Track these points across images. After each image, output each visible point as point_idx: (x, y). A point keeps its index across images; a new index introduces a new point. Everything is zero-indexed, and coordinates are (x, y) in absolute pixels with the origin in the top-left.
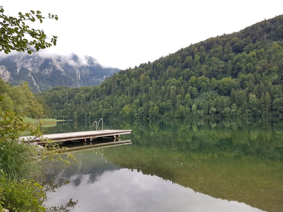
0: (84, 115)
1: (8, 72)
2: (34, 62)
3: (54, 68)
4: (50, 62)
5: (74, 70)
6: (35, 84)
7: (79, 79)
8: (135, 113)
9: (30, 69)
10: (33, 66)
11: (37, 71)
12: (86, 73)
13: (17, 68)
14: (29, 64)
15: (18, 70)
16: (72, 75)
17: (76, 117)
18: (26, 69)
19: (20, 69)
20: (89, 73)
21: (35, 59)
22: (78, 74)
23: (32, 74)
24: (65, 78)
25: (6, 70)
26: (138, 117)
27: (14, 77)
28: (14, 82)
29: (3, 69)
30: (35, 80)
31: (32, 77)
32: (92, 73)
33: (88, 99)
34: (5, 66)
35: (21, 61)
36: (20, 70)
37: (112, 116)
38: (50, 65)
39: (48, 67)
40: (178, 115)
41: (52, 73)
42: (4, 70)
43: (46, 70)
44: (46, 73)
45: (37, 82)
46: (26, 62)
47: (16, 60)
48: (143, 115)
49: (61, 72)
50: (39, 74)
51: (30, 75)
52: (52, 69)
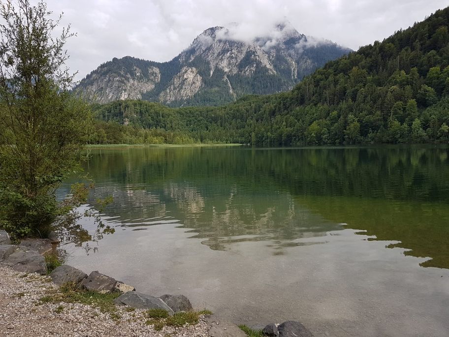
0: (263, 137)
1: (199, 77)
2: (232, 58)
3: (259, 63)
4: (253, 55)
5: (288, 64)
6: (231, 91)
7: (294, 77)
8: (324, 134)
9: (226, 70)
10: (229, 64)
11: (235, 71)
12: (306, 67)
13: (210, 69)
14: (225, 61)
15: (212, 73)
16: (285, 72)
17: (254, 139)
18: (222, 70)
19: (215, 70)
20: (311, 67)
21: (233, 53)
22: (294, 69)
23: (228, 76)
24: (272, 80)
25: (197, 74)
26: (328, 140)
27: (205, 83)
28: (206, 90)
29: (193, 72)
30: (231, 85)
31: (228, 81)
32: (316, 65)
33: (273, 113)
34: (196, 68)
35: (216, 59)
36: (214, 72)
37: (295, 139)
38: (253, 61)
39: (249, 63)
40: (387, 138)
41: (255, 72)
42: (194, 74)
43: (246, 69)
44: (247, 73)
45: (233, 89)
46: (222, 59)
47: (209, 57)
48: (336, 137)
49: (267, 70)
50: (238, 75)
51: (226, 78)
52: (254, 66)
